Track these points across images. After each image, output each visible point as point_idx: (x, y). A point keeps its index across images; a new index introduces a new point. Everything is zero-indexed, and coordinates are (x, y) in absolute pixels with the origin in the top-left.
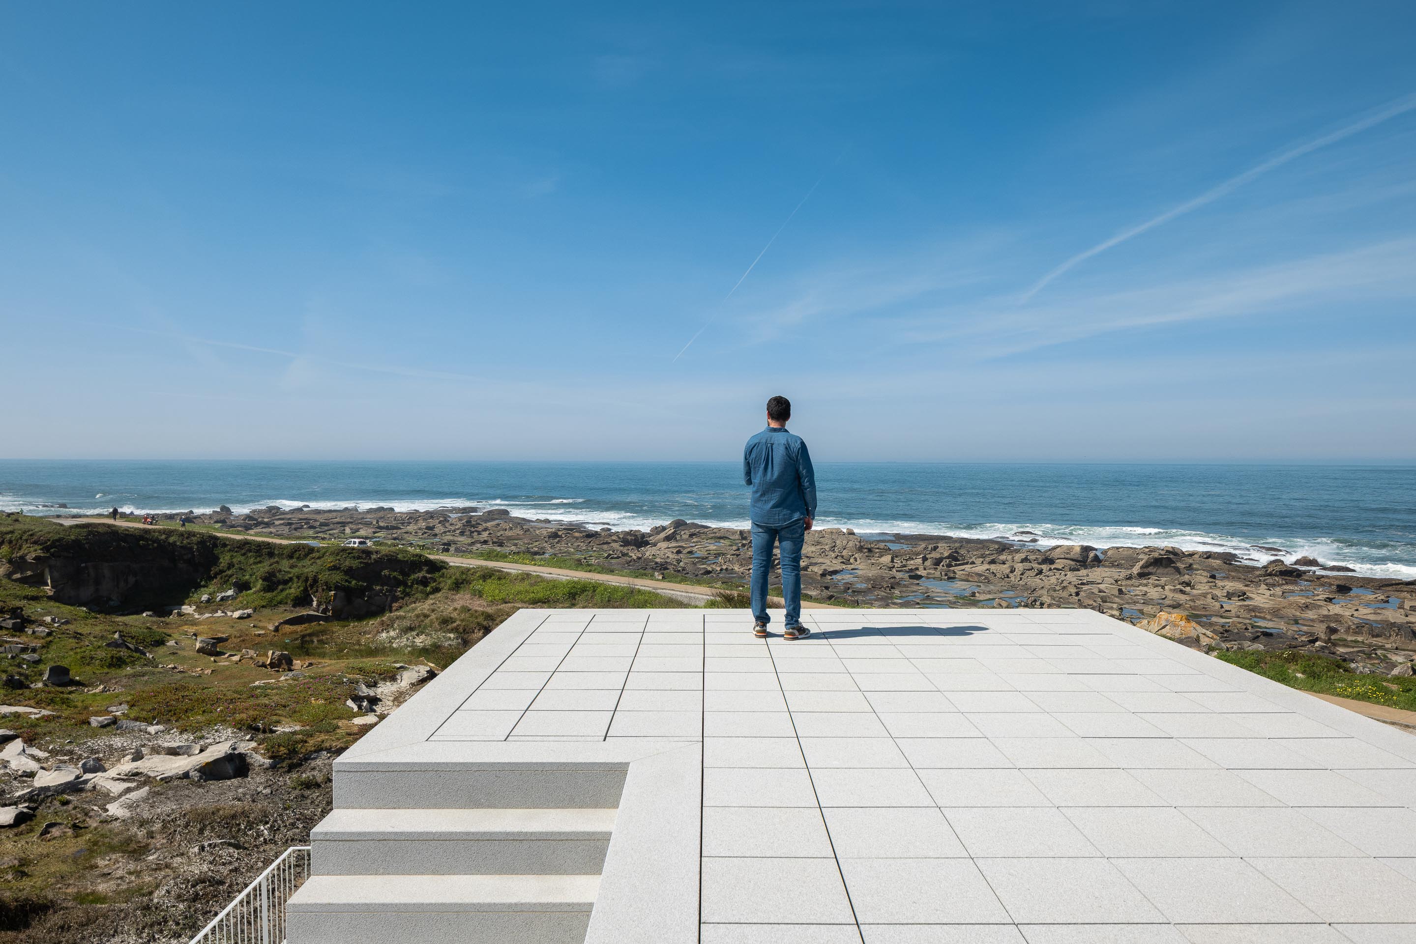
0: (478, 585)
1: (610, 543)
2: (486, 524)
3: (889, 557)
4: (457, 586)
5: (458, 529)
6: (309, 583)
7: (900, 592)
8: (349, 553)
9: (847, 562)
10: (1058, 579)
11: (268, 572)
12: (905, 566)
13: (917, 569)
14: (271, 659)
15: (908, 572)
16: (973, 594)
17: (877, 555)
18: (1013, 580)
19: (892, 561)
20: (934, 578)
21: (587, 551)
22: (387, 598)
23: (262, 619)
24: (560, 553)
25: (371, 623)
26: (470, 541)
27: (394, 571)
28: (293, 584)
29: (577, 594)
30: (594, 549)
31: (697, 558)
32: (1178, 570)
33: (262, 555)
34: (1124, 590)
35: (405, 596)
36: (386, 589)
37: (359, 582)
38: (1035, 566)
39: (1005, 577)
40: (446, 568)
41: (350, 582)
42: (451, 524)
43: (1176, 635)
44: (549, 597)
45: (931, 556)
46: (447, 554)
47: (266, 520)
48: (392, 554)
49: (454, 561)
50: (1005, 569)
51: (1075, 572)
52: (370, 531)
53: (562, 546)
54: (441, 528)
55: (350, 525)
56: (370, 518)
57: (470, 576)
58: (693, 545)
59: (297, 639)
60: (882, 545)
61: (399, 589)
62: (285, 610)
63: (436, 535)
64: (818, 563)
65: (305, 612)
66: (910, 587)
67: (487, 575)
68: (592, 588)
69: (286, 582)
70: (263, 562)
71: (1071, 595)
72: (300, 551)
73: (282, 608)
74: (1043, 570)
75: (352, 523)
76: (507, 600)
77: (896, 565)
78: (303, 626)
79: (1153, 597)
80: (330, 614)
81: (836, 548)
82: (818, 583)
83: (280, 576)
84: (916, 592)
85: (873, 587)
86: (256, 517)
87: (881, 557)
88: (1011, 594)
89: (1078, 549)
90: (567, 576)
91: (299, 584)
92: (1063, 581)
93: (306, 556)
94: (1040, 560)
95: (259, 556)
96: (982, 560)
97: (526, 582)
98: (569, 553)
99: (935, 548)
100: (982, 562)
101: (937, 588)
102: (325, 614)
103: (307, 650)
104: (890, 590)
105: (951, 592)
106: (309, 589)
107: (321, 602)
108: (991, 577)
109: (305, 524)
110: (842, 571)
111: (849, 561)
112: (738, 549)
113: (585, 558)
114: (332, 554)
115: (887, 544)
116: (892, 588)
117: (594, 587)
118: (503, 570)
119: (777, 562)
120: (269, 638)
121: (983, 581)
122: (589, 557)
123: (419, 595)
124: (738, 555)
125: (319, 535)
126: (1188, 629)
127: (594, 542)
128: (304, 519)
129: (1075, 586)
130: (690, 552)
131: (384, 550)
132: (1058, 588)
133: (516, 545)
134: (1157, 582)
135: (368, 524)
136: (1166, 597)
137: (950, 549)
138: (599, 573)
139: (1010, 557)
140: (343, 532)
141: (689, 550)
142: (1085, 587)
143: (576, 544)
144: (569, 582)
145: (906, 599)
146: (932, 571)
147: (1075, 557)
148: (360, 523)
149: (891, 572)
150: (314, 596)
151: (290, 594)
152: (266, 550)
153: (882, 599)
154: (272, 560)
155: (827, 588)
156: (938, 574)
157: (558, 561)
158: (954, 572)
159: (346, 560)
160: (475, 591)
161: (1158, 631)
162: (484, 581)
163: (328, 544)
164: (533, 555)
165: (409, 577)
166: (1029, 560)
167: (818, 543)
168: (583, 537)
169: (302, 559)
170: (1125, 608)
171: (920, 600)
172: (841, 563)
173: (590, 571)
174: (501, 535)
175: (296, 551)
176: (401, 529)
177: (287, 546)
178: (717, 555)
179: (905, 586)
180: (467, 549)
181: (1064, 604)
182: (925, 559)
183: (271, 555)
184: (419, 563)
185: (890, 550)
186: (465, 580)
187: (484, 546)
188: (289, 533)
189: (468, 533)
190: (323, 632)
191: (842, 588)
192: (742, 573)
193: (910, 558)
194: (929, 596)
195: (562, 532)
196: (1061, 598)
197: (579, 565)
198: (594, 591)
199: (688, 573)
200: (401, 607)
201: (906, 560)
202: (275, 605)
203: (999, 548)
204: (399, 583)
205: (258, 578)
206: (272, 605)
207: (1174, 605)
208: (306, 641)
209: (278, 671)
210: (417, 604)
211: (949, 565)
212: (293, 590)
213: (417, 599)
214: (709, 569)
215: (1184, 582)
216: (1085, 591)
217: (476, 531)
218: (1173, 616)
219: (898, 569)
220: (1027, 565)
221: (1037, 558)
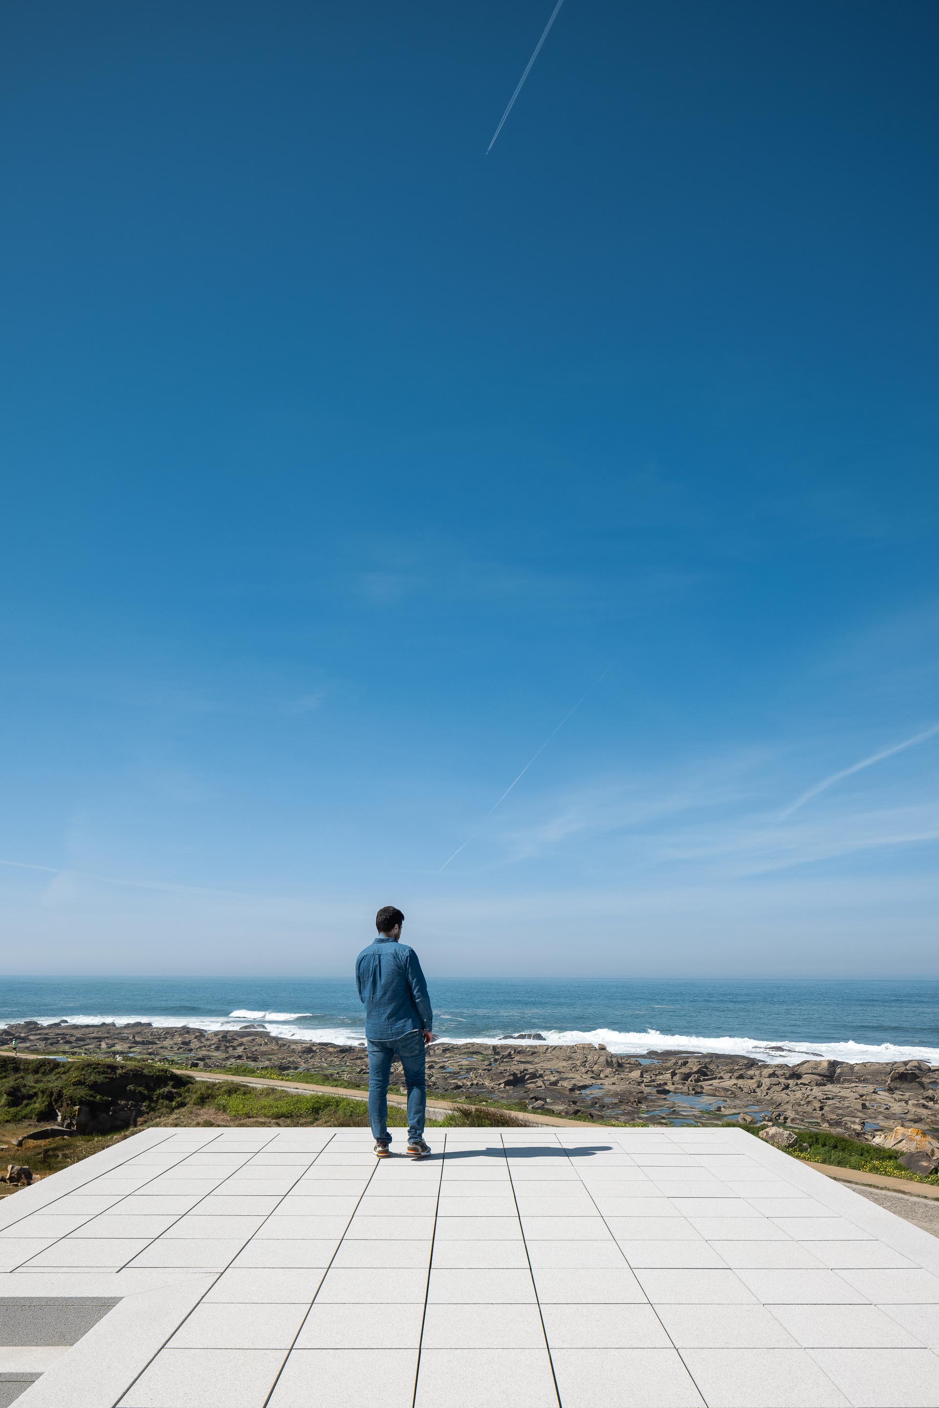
0: (222, 1100)
1: (363, 1058)
2: (241, 1040)
3: (638, 1072)
4: (203, 1101)
5: (214, 1044)
6: (54, 1097)
7: (647, 1106)
8: (94, 1068)
9: (597, 1076)
10: (803, 1094)
11: (12, 1087)
12: (653, 1081)
13: (665, 1084)
14: (11, 1174)
15: (656, 1087)
16: (719, 1109)
17: (627, 1070)
18: (760, 1095)
19: (642, 1076)
20: (682, 1093)
21: (340, 1066)
22: (132, 1112)
23: (5, 1133)
24: (313, 1068)
25: (115, 1137)
26: (224, 1056)
27: (140, 1086)
28: (38, 1099)
29: (320, 1109)
30: (348, 1064)
31: (449, 1073)
32: (922, 1085)
33: (8, 1070)
34: (867, 1104)
35: (150, 1110)
36: (132, 1103)
37: (104, 1097)
38: (782, 1080)
39: (751, 1092)
40: (192, 1083)
41: (95, 1097)
42: (207, 1040)
43: (912, 1149)
44: (292, 1112)
45: (681, 1071)
46: (195, 1069)
47: (22, 1035)
48: (138, 1069)
49: (201, 1076)
50: (752, 1084)
51: (821, 1087)
52: (126, 1046)
53: (316, 1061)
54: (197, 1043)
55: (106, 1040)
56: (127, 1033)
57: (216, 1091)
58: (446, 1060)
59: (39, 1154)
60: (633, 1060)
61: (144, 1104)
62: (30, 1125)
63: (191, 1050)
64: (569, 1078)
65: (49, 1127)
66: (657, 1102)
67: (233, 1090)
68: (335, 1103)
69: (30, 1097)
70: (9, 1077)
71: (815, 1110)
72: (45, 1066)
73: (26, 1123)
74: (789, 1084)
75: (108, 1037)
76: (251, 1115)
77: (645, 1080)
78: (47, 1140)
79: (897, 1112)
80: (75, 1128)
81: (587, 1063)
82: (566, 1098)
83: (24, 1091)
84: (662, 1106)
85: (620, 1102)
86: (13, 1032)
87: (631, 1072)
88: (756, 1108)
89: (825, 1065)
90: (314, 1091)
91: (44, 1099)
92: (808, 1096)
93: (51, 1070)
94: (788, 1075)
95: (5, 1071)
96: (730, 1074)
97: (272, 1097)
98: (322, 1068)
99: (685, 1063)
100: (731, 1077)
101: (683, 1103)
102: (70, 1128)
103: (49, 1165)
104: (637, 1105)
105: (697, 1106)
106: (54, 1103)
107: (65, 1117)
108: (738, 1092)
109: (61, 1039)
110: (591, 1086)
111: (599, 1076)
112: (490, 1064)
113: (338, 1073)
114: (77, 1069)
115: (637, 1059)
116: (640, 1102)
117: (337, 1102)
118: (249, 1084)
119: (527, 1077)
120: (12, 1153)
121: (730, 1096)
122: (342, 1072)
123: (164, 1110)
124: (489, 1070)
125: (75, 1050)
126: (923, 1143)
127: (348, 1057)
128: (61, 1034)
129: (820, 1101)
130: (443, 1067)
131: (131, 1064)
132: (802, 1103)
133: (270, 1060)
134: (901, 1097)
135: (124, 1039)
136: (909, 1111)
137: (700, 1064)
138: (345, 1088)
139: (757, 1072)
140: (99, 1047)
141: (441, 1065)
142: (830, 1102)
143: (329, 1059)
144: (313, 1097)
145: (653, 1114)
146: (680, 1086)
147: (822, 1072)
148: (116, 1038)
149: (639, 1087)
150: (59, 1111)
151: (35, 1109)
152: (12, 1065)
153: (628, 1114)
154: (18, 1075)
155: (575, 1103)
156: (685, 1089)
157: (307, 1077)
158: (702, 1087)
159: (91, 1075)
160: (219, 1105)
161: (894, 1145)
162: (229, 1096)
163: (78, 1059)
164: (282, 1069)
165: (154, 1092)
166: (776, 1075)
167: (570, 1058)
168: (337, 1052)
169: (48, 1074)
170: (867, 1122)
171: (666, 1115)
172: (591, 1077)
173: (336, 1086)
174: (256, 1050)
175: (41, 1066)
176: (157, 1044)
177: (33, 1061)
178: (469, 1070)
179: (652, 1101)
180: (221, 1064)
181: (807, 1118)
182: (674, 1074)
183: (16, 1070)
184: (164, 1078)
185: (641, 1065)
186: (210, 1094)
187: (238, 1061)
188: (45, 1048)
189: (223, 1048)
190: (68, 1146)
191: (589, 1102)
192: (492, 1088)
193: (659, 1072)
194: (675, 1111)
195: (316, 1047)
196: (805, 1112)
197: (327, 1079)
198: (337, 1106)
199: (438, 1088)
200: (146, 1122)
201: (655, 1075)
202: (20, 1120)
203: (748, 1063)
204: (144, 1098)
205: (3, 1093)
206: (16, 1119)
207: (915, 1119)
208: (49, 1156)
209: (17, 1185)
210: (162, 1119)
211: (698, 1080)
212: (37, 1105)
213: (162, 1114)
214: (460, 1083)
215: (927, 1097)
216: (829, 1106)
217: (231, 1046)
218: (910, 1131)
219: (647, 1084)
220: (774, 1080)
221: (784, 1073)
